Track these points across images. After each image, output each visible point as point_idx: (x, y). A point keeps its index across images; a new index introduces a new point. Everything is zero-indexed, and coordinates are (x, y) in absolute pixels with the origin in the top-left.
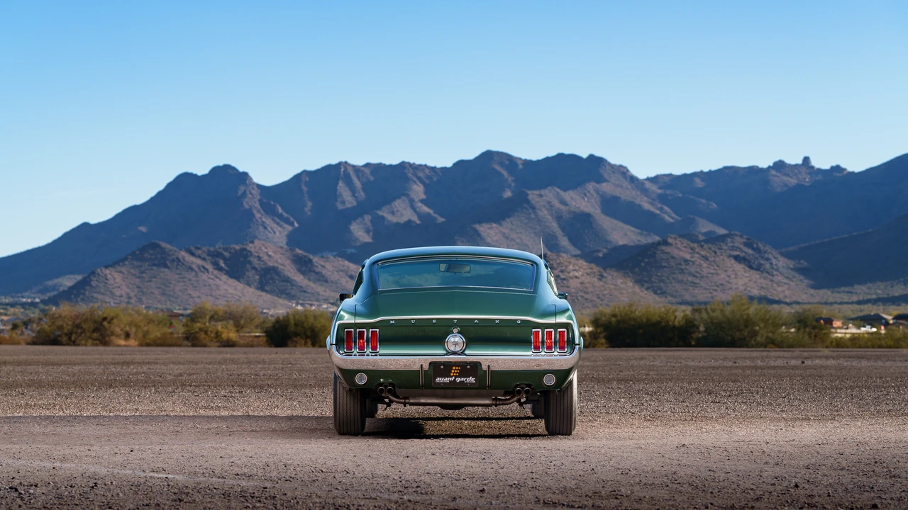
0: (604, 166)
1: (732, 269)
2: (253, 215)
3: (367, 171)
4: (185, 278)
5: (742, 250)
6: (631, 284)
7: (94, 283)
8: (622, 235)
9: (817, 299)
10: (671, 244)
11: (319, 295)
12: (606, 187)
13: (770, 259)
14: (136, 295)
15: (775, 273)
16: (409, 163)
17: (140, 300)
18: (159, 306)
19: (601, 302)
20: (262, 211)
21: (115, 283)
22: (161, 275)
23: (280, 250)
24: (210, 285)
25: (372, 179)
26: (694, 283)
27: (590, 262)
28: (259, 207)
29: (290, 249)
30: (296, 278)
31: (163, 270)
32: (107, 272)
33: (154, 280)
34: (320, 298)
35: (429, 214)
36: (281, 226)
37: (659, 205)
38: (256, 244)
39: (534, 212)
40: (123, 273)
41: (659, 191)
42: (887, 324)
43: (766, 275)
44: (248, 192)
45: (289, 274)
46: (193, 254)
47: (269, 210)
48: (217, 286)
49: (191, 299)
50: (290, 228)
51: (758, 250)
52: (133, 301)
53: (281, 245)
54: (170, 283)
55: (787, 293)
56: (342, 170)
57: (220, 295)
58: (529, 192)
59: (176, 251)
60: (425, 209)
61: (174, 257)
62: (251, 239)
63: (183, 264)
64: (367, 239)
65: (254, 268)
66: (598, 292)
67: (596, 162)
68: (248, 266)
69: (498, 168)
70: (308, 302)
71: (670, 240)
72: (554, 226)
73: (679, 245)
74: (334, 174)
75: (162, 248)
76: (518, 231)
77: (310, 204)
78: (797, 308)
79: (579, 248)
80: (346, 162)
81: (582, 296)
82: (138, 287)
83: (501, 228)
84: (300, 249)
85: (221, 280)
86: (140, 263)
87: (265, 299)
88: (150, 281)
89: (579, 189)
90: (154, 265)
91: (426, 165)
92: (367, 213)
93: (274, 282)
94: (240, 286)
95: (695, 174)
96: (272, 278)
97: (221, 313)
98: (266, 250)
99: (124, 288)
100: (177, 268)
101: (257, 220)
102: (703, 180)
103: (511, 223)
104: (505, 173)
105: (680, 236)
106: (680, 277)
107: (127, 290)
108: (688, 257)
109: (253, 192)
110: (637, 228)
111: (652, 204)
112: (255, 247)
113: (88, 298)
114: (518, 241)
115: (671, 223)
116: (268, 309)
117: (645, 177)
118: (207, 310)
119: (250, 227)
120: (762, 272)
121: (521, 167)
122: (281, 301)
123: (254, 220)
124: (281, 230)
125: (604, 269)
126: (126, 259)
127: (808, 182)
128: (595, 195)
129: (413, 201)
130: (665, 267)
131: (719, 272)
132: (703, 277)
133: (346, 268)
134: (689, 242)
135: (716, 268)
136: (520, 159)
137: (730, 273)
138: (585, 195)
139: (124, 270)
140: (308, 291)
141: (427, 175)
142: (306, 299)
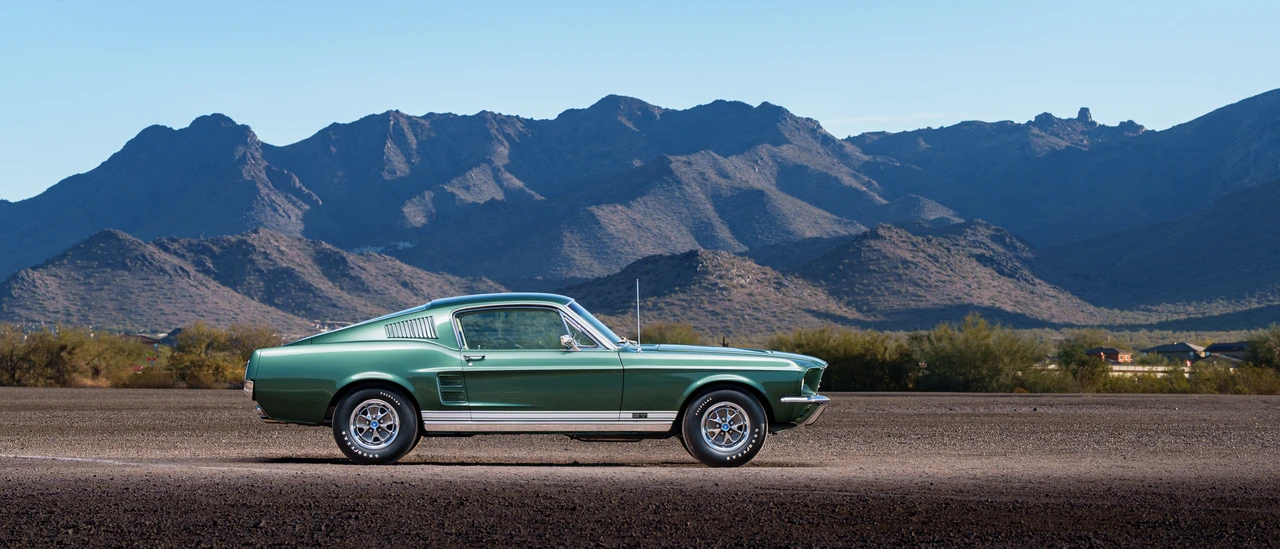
0: (785, 119)
1: (973, 275)
2: (256, 190)
3: (426, 123)
4: (154, 285)
5: (988, 247)
6: (824, 297)
7: (15, 293)
8: (810, 222)
9: (1099, 320)
10: (883, 238)
11: (356, 311)
12: (787, 152)
14: (79, 311)
16: (492, 113)
17: (85, 319)
18: (115, 327)
19: (778, 324)
20: (270, 185)
21: (48, 292)
22: (117, 280)
23: (297, 243)
24: (191, 296)
25: (434, 136)
26: (916, 295)
27: (763, 265)
28: (266, 179)
29: (313, 242)
30: (321, 286)
31: (120, 272)
32: (36, 275)
33: (106, 287)
34: (358, 315)
35: (521, 190)
36: (297, 206)
37: (866, 179)
38: (261, 234)
39: (679, 188)
40: (61, 278)
41: (866, 158)
42: (1197, 357)
43: (1023, 283)
44: (249, 155)
45: (310, 280)
46: (166, 250)
47: (281, 184)
48: (203, 298)
49: (163, 317)
50: (308, 207)
51: (1012, 247)
52: (74, 320)
53: (297, 235)
54: (132, 293)
55: (1054, 310)
56: (392, 123)
57: (206, 311)
58: (672, 158)
59: (141, 244)
60: (518, 183)
61: (137, 253)
62: (254, 227)
63: (151, 264)
65: (259, 271)
66: (774, 309)
67: (772, 114)
68: (249, 267)
69: (624, 120)
71: (881, 232)
72: (709, 209)
73: (895, 239)
74: (380, 128)
75: (119, 240)
76: (655, 216)
77: (341, 173)
78: (1069, 333)
79: (746, 243)
80: (397, 111)
81: (750, 315)
82: (83, 299)
83: (629, 212)
84: (327, 242)
85: (208, 288)
86: (85, 263)
87: (275, 317)
88: (101, 289)
89: (746, 153)
90: (108, 265)
91: (517, 117)
92: (428, 188)
93: (290, 292)
94: (237, 297)
95: (919, 133)
96: (285, 286)
97: (222, 340)
98: (276, 244)
99: (61, 299)
100: (142, 270)
101: (263, 199)
102: (932, 142)
103: (646, 204)
104: (636, 130)
105: (896, 227)
106: (896, 286)
107: (66, 303)
108: (908, 256)
109: (257, 154)
110: (832, 213)
111: (854, 176)
112: (260, 238)
113: (6, 313)
114: (655, 231)
115: (883, 206)
116: (280, 332)
117: (845, 136)
118: (203, 335)
119: (252, 209)
120: (1018, 279)
121: (659, 119)
122: (298, 320)
123: (259, 198)
124: (297, 211)
125: (783, 275)
126: (64, 255)
127: (1086, 147)
128: (771, 163)
129: (499, 170)
130: (874, 271)
131: (955, 279)
132: (930, 286)
133: (396, 271)
134: (910, 235)
135: (951, 273)
136: (660, 108)
137: (970, 280)
138: (756, 162)
139: (60, 272)
140: (340, 305)
141: (519, 131)
142: (336, 318)
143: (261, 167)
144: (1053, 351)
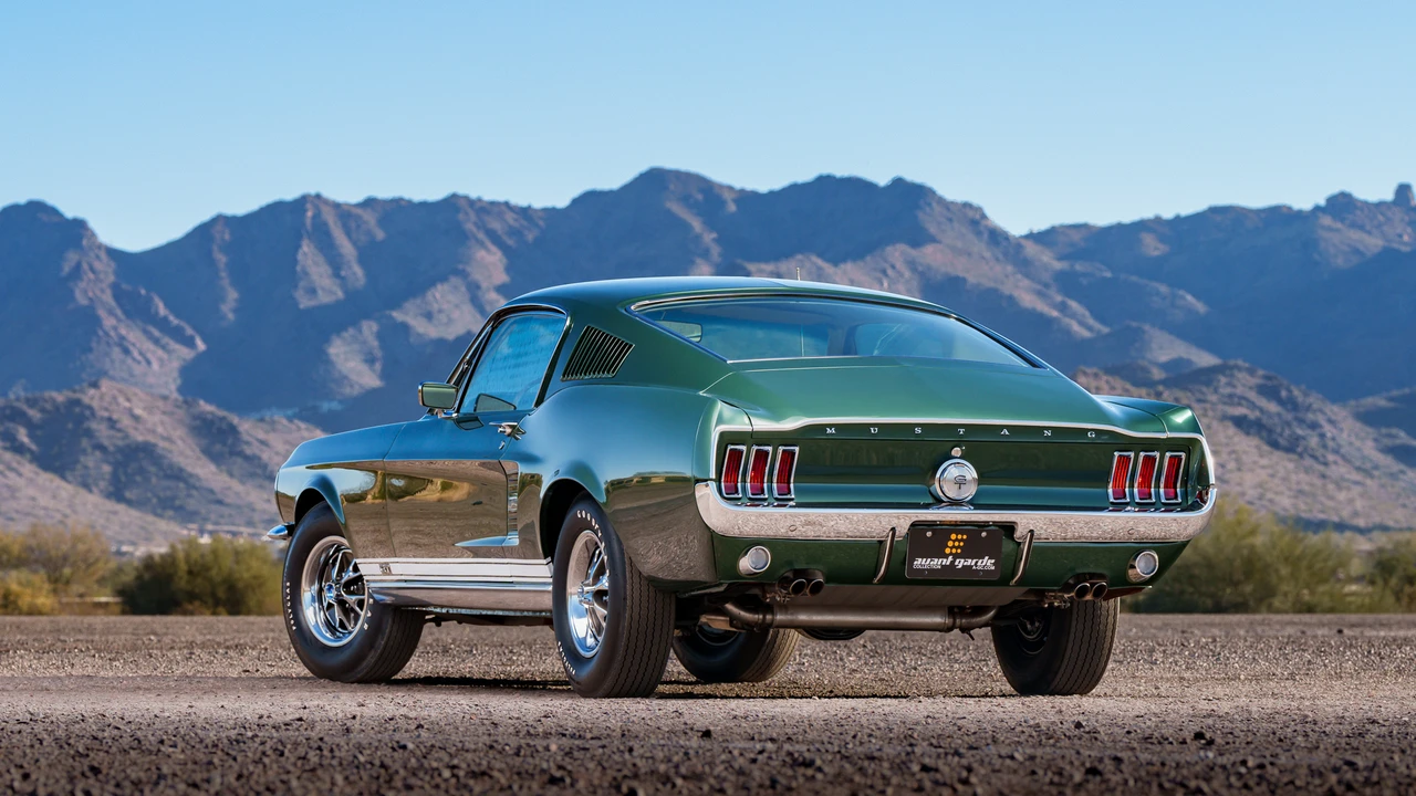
0: (930, 205)
1: (1229, 449)
2: (97, 321)
3: (370, 218)
5: (1253, 404)
11: (253, 510)
12: (930, 255)
13: (1321, 426)
15: (1331, 457)
16: (466, 198)
20: (119, 312)
23: (160, 404)
25: (380, 235)
28: (113, 303)
29: (186, 402)
30: (198, 471)
34: (256, 517)
36: (164, 347)
37: (1059, 298)
38: (104, 389)
41: (1058, 265)
43: (1308, 461)
44: (85, 266)
45: (183, 463)
47: (135, 309)
48: (13, 490)
50: (186, 353)
51: (1291, 404)
53: (166, 392)
55: (1359, 504)
56: (310, 214)
57: (17, 512)
58: (751, 266)
62: (93, 379)
64: (369, 379)
65: (101, 447)
67: (909, 196)
68: (85, 442)
69: (676, 208)
70: (226, 528)
74: (290, 223)
77: (232, 295)
78: (1381, 540)
80: (318, 196)
84: (208, 401)
85: (20, 475)
87: (126, 519)
89: (868, 258)
91: (507, 204)
92: (367, 316)
93: (148, 480)
94: (66, 489)
95: (1141, 226)
96: (142, 471)
98: (127, 404)
101: (107, 334)
102: (1162, 239)
104: (696, 225)
105: (1107, 372)
109: (98, 265)
111: (1039, 294)
112: (102, 398)
115: (1084, 341)
116: (133, 543)
117: (1024, 232)
119: (90, 350)
120: (1301, 455)
121: (732, 208)
122: (163, 525)
123: (101, 333)
124: (165, 356)
127: (1405, 244)
128: (907, 274)
129: (478, 287)
136: (730, 188)
138: (884, 272)
140: (228, 500)
141: (510, 227)
142: (222, 521)
143: (104, 286)
144: (1357, 567)
